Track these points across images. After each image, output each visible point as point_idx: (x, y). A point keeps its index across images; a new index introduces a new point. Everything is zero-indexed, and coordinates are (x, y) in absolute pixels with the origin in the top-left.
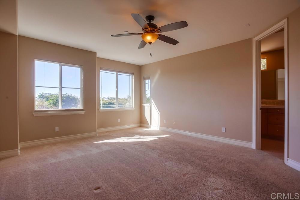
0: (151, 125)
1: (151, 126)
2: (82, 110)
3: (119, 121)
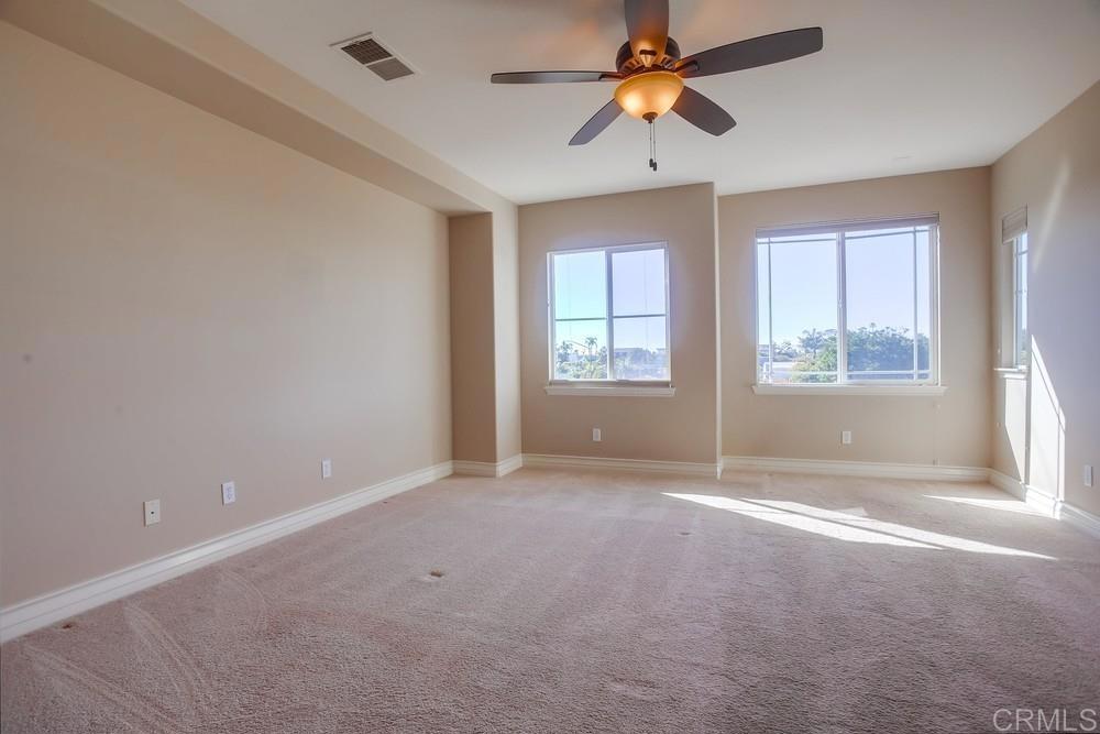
0: (1027, 482)
1: (1026, 489)
2: (666, 384)
3: (847, 438)
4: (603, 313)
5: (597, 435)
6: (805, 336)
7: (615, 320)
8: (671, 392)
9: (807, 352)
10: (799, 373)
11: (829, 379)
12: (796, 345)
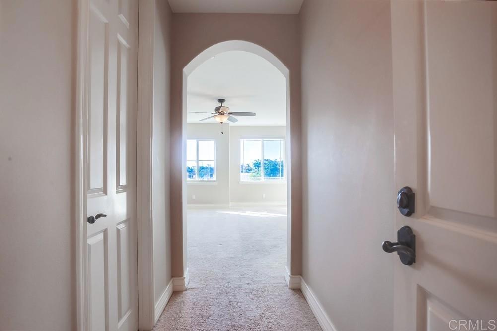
2: (215, 181)
3: (264, 195)
4: (195, 159)
5: (194, 197)
6: (254, 162)
7: (199, 162)
8: (216, 183)
9: (256, 168)
10: (252, 178)
11: (259, 179)
12: (251, 166)
